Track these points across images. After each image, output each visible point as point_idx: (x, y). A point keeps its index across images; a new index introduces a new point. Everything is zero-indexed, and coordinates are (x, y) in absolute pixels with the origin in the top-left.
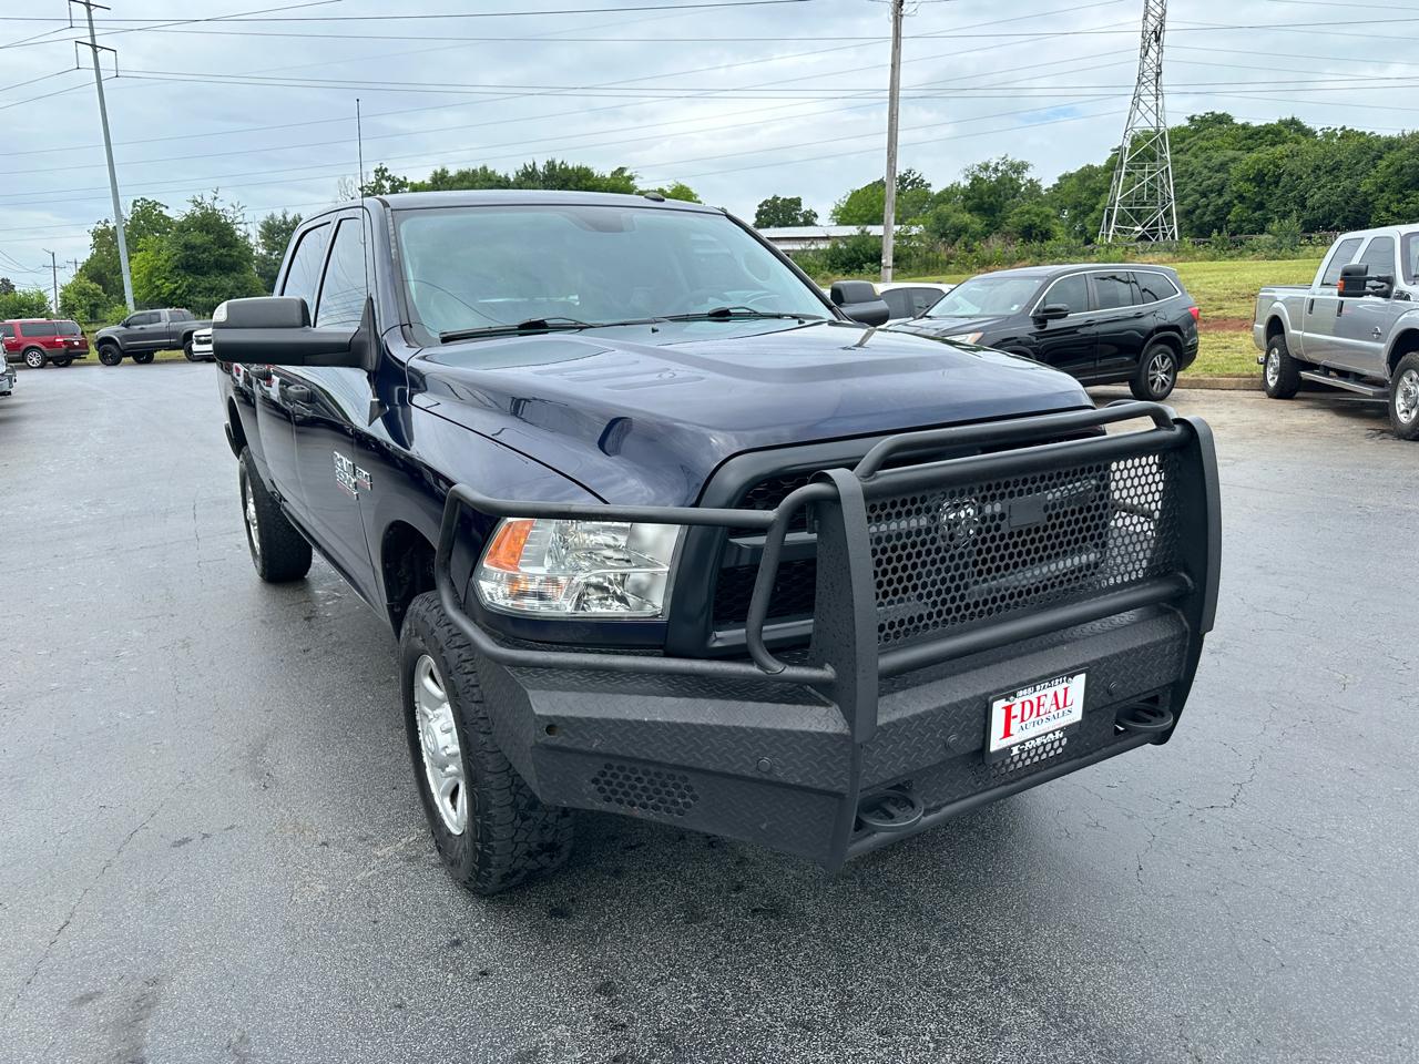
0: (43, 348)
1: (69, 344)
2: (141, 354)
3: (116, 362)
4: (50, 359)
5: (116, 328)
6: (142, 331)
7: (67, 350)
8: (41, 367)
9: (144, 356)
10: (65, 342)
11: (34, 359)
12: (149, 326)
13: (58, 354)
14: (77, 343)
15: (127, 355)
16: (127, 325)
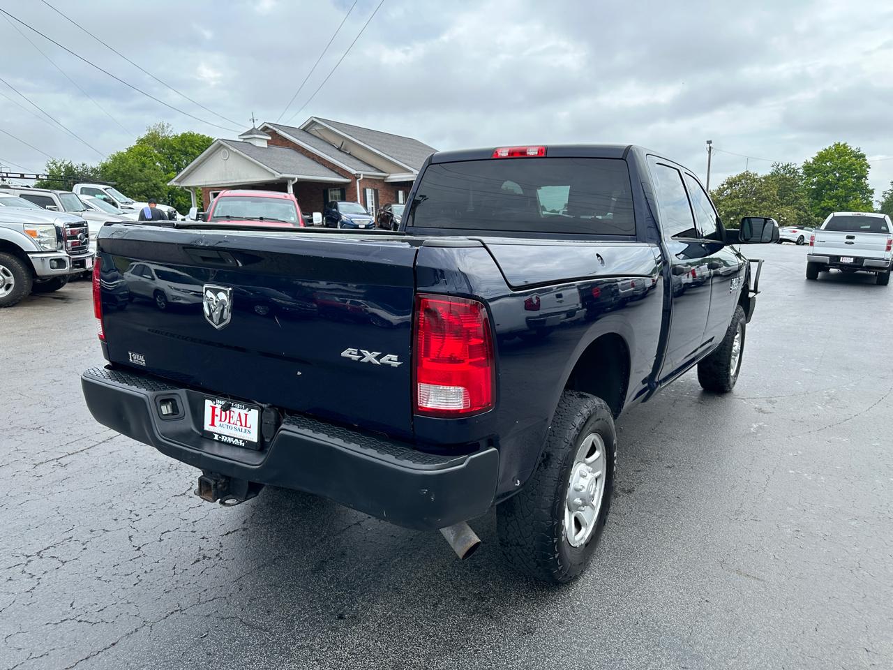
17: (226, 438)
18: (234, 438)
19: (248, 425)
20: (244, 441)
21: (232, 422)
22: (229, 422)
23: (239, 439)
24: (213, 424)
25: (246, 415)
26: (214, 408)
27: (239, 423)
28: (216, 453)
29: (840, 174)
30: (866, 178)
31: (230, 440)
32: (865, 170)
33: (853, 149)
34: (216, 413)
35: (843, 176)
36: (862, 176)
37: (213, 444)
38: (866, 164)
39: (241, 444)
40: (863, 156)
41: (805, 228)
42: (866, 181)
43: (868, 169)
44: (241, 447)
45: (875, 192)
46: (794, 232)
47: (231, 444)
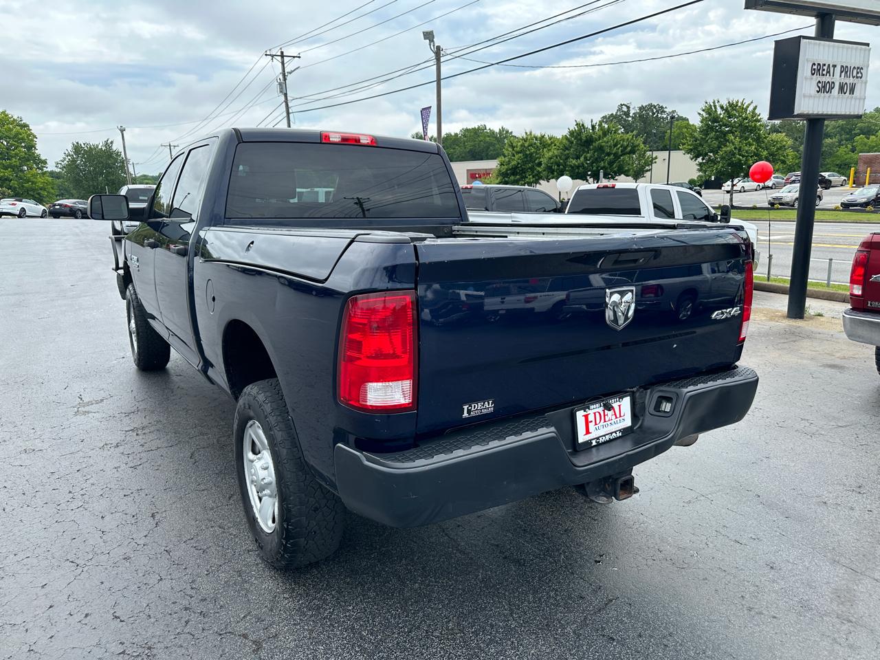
17: (604, 438)
18: (611, 433)
19: (622, 415)
20: (620, 430)
21: (607, 419)
22: (605, 421)
23: (615, 432)
24: (588, 432)
25: (619, 406)
26: (586, 417)
27: (614, 417)
28: (595, 459)
29: (8, 143)
30: (35, 148)
31: (607, 438)
32: (32, 140)
33: (15, 117)
34: (590, 420)
35: (12, 145)
36: (31, 147)
37: (591, 451)
38: (32, 134)
39: (619, 434)
40: (26, 126)
41: (23, 200)
42: (36, 151)
43: (35, 139)
44: (620, 437)
45: (48, 161)
46: (13, 204)
47: (610, 441)
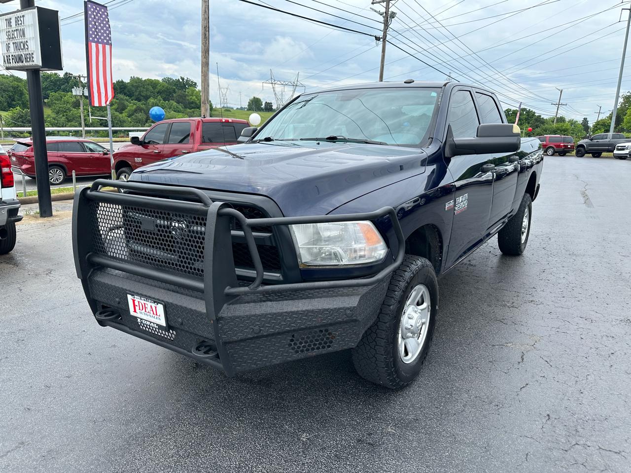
0: (555, 147)
1: (566, 147)
2: (596, 153)
3: (582, 156)
4: (556, 152)
5: (586, 140)
6: (598, 143)
7: (564, 149)
8: (552, 155)
9: (597, 154)
10: (564, 146)
11: (550, 152)
12: (601, 140)
13: (560, 150)
14: (569, 146)
15: (589, 153)
16: (591, 140)
